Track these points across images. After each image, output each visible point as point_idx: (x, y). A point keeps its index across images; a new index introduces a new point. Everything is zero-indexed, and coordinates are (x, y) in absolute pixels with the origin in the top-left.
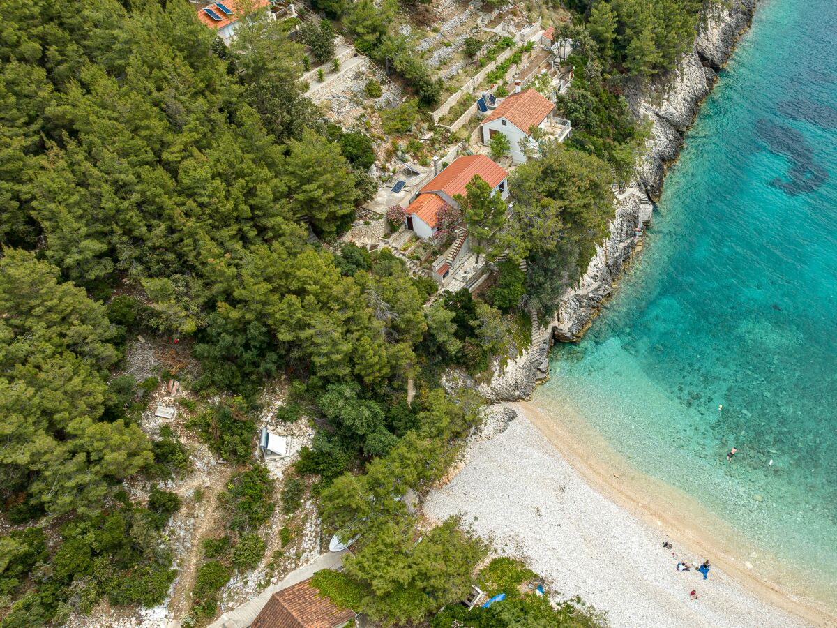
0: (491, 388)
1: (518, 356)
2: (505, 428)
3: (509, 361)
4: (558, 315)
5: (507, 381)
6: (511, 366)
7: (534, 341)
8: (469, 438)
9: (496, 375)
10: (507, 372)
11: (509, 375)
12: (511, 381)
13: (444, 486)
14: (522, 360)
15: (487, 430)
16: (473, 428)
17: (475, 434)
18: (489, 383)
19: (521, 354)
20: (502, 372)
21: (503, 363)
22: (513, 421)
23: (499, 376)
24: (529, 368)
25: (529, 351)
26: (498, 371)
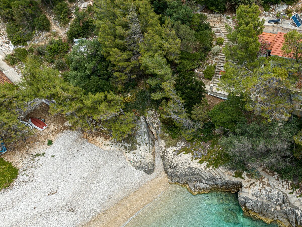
0: (165, 150)
1: (198, 160)
2: (137, 168)
3: (190, 155)
4: (254, 183)
5: (174, 158)
6: (186, 158)
7: (218, 170)
8: (120, 144)
9: (175, 148)
10: (181, 156)
11: (180, 158)
12: (175, 162)
13: (86, 140)
14: (196, 165)
15: (131, 156)
16: (129, 145)
17: (126, 148)
18: (167, 146)
19: (201, 162)
20: (179, 152)
21: (186, 150)
22: (144, 173)
23: (175, 151)
24: (194, 174)
25: (208, 169)
26: (178, 148)
